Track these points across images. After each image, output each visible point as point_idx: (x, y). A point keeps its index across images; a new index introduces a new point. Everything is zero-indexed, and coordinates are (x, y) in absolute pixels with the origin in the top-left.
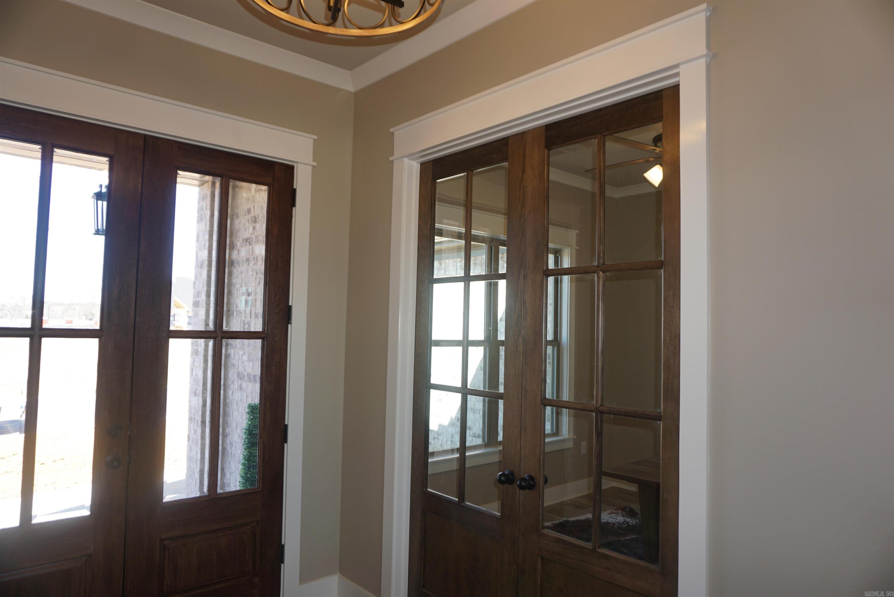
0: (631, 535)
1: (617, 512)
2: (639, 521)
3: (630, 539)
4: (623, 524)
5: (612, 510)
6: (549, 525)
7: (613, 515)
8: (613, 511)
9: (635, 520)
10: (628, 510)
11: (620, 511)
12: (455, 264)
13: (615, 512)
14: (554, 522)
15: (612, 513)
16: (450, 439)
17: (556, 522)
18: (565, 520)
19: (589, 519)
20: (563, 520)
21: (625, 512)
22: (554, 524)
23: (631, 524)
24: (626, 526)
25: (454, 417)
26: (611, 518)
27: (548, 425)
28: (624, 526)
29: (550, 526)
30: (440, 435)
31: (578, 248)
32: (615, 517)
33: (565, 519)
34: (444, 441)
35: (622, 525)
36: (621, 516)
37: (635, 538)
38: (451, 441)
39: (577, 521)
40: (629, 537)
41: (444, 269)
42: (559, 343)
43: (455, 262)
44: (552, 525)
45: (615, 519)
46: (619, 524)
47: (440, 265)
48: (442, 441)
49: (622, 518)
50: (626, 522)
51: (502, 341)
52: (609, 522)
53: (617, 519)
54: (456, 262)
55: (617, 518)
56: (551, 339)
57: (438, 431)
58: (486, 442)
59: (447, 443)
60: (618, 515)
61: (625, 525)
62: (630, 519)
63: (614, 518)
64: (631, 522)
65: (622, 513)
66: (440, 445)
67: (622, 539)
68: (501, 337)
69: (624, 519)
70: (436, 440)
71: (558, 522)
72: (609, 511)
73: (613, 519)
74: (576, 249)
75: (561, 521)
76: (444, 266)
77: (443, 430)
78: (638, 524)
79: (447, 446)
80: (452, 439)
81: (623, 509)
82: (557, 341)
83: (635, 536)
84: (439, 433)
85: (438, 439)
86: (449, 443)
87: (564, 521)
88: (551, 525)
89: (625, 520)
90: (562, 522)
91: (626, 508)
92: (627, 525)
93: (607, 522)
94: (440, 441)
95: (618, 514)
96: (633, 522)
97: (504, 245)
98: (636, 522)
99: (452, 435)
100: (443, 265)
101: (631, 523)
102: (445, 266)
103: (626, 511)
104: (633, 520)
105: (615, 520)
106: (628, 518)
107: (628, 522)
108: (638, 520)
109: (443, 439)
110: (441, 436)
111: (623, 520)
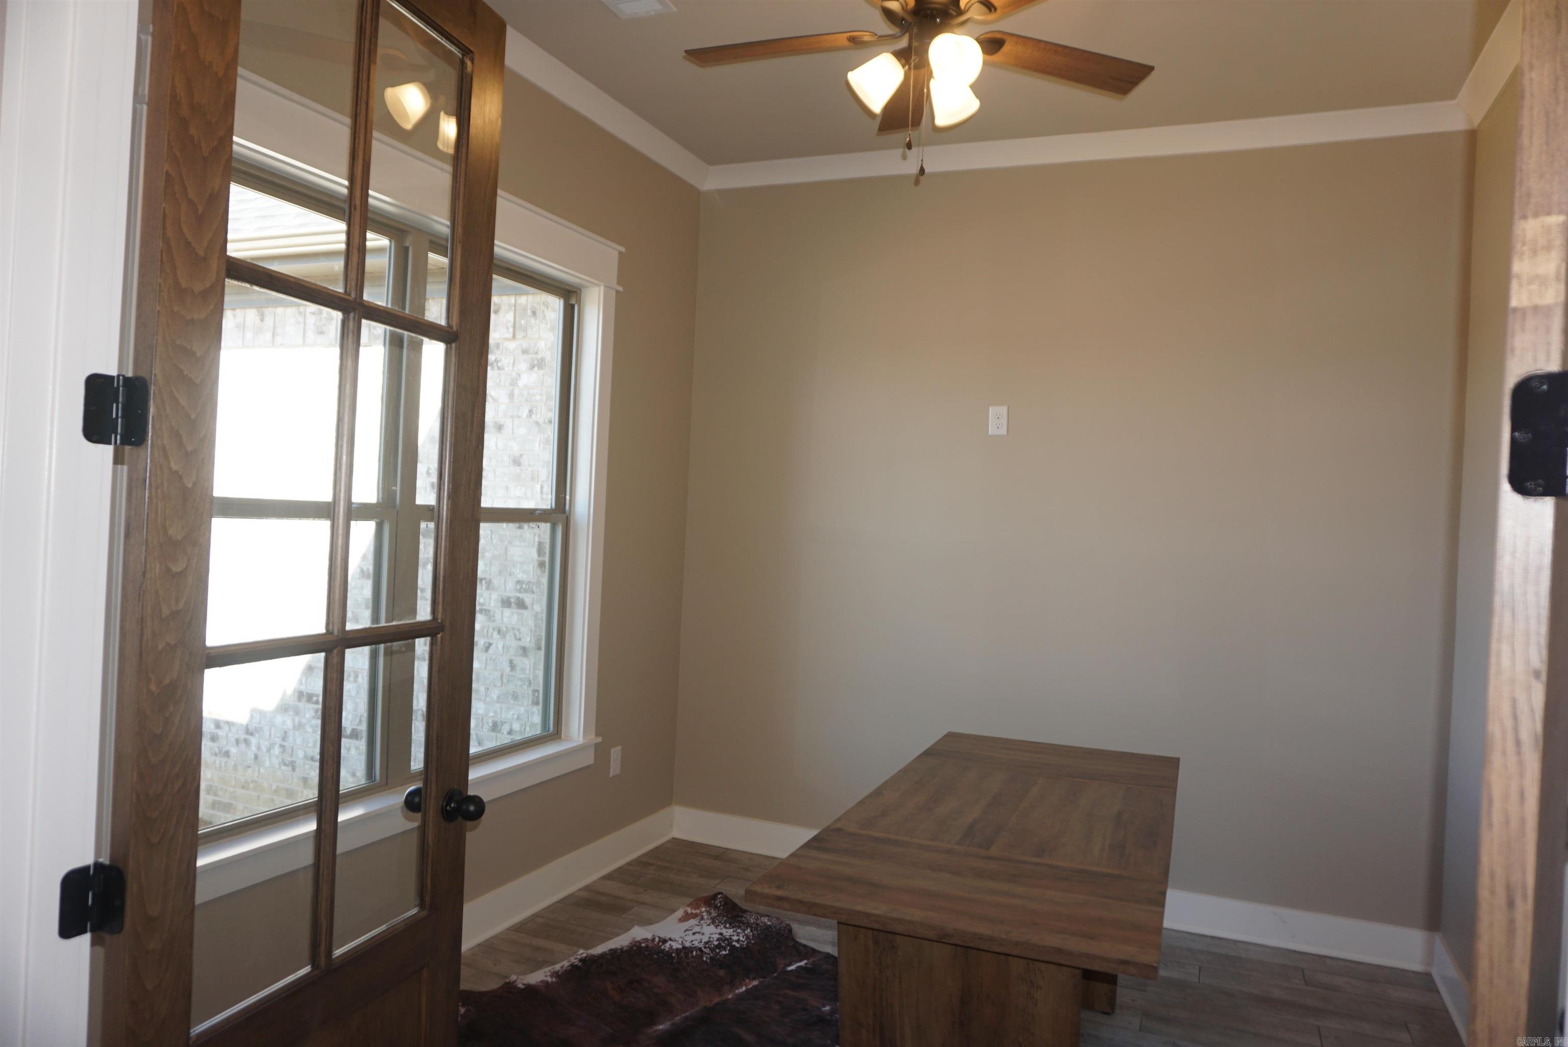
0: (747, 981)
1: (698, 911)
2: (751, 931)
3: (747, 991)
4: (719, 946)
5: (687, 908)
6: (546, 979)
7: (693, 922)
8: (689, 910)
9: (744, 931)
10: (720, 902)
11: (703, 909)
12: (301, 319)
13: (694, 911)
14: (557, 967)
15: (686, 917)
16: (278, 741)
17: (562, 967)
18: (584, 955)
19: (639, 942)
20: (579, 957)
21: (714, 910)
22: (555, 974)
23: (737, 945)
24: (727, 952)
25: (290, 691)
26: (687, 932)
27: (533, 713)
28: (724, 952)
29: (547, 982)
30: (252, 734)
31: (621, 289)
32: (697, 929)
33: (582, 953)
34: (264, 749)
35: (718, 951)
36: (709, 925)
37: (755, 987)
38: (282, 746)
39: (613, 952)
40: (744, 988)
41: (272, 330)
42: (567, 516)
43: (300, 313)
44: (552, 976)
45: (699, 933)
46: (712, 950)
47: (262, 320)
48: (259, 748)
49: (712, 929)
50: (727, 939)
51: (429, 508)
52: (688, 944)
53: (703, 934)
54: (305, 315)
55: (702, 931)
56: (549, 507)
57: (247, 725)
58: (378, 777)
59: (272, 751)
60: (702, 922)
61: (725, 949)
62: (731, 930)
63: (696, 933)
64: (735, 938)
65: (709, 913)
66: (252, 757)
67: (730, 997)
68: (426, 496)
69: (719, 931)
70: (243, 746)
71: (566, 964)
72: (680, 913)
73: (694, 934)
74: (617, 292)
75: (573, 960)
76: (272, 324)
77: (260, 723)
78: (753, 942)
79: (270, 760)
80: (284, 743)
81: (709, 901)
82: (564, 511)
83: (755, 983)
84: (251, 728)
85: (246, 742)
86: (276, 750)
87: (581, 960)
88: (549, 979)
89: (721, 934)
90: (577, 962)
91: (714, 897)
92: (729, 948)
93: (684, 948)
94: (253, 748)
95: (702, 918)
96: (741, 938)
97: (441, 251)
98: (747, 937)
99: (286, 732)
100: (269, 321)
101: (738, 941)
102: (274, 322)
103: (716, 907)
104: (739, 931)
105: (698, 937)
106: (725, 927)
107: (729, 940)
108: (749, 930)
109: (261, 742)
110: (257, 735)
111: (718, 936)
